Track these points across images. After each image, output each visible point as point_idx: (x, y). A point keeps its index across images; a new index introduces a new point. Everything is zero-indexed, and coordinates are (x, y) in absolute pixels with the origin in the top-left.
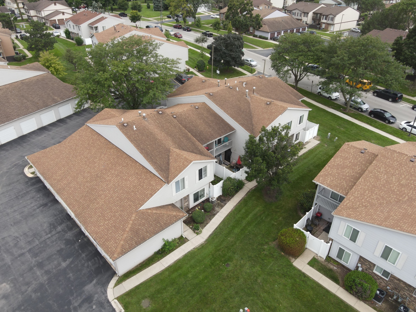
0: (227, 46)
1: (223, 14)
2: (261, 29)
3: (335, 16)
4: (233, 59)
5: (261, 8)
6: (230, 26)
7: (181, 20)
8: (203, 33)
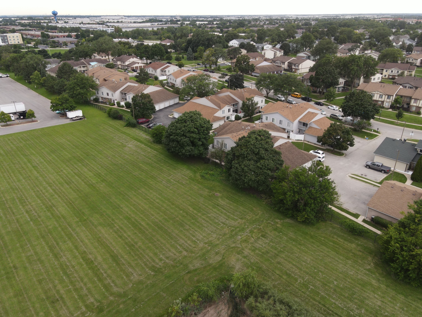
0: (236, 79)
1: (234, 63)
2: (255, 71)
3: (299, 65)
4: (239, 85)
5: (257, 59)
6: (237, 70)
7: (208, 66)
8: (222, 74)
